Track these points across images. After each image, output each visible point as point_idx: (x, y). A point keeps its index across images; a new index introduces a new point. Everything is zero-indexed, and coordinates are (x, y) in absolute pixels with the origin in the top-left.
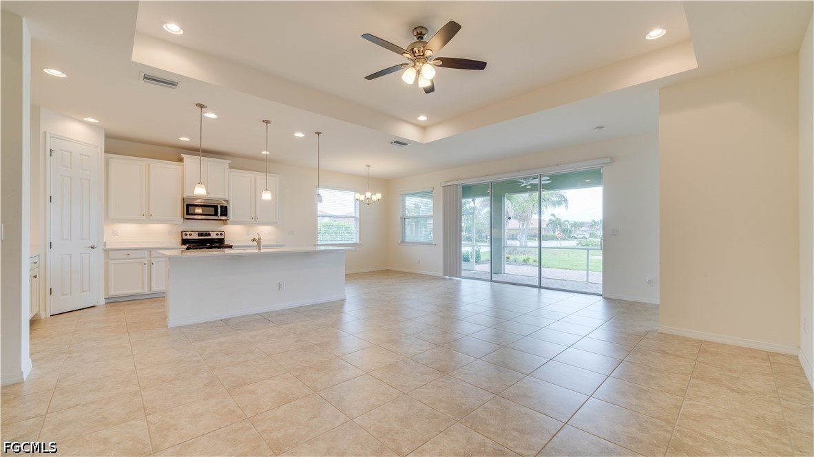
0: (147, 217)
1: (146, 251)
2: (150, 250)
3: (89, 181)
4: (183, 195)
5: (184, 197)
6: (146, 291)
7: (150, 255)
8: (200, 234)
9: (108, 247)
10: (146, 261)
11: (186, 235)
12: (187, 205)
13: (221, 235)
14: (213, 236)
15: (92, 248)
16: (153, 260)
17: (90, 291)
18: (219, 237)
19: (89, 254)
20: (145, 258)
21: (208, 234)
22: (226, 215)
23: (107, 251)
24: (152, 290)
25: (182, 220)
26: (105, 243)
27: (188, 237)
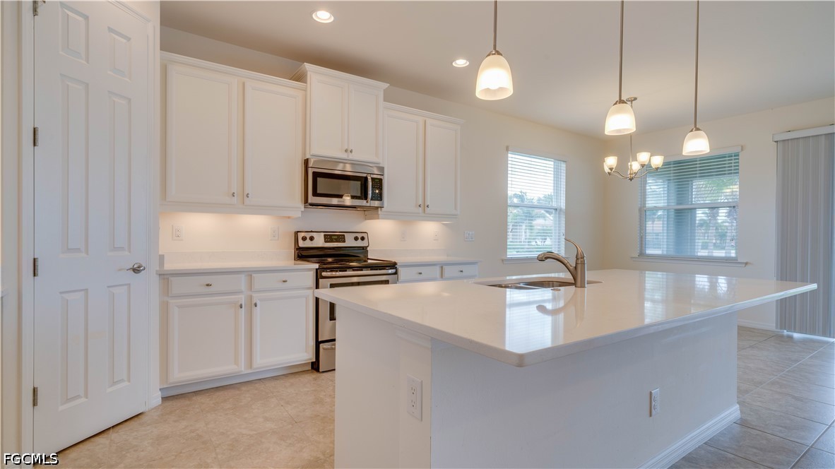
0: (240, 201)
1: (243, 277)
2: (250, 273)
3: (130, 100)
4: (304, 154)
5: (308, 157)
6: (242, 368)
7: (250, 287)
8: (329, 238)
9: (169, 266)
10: (242, 299)
11: (304, 239)
12: (314, 173)
13: (363, 239)
14: (350, 242)
15: (136, 270)
16: (256, 297)
17: (129, 381)
18: (359, 243)
19: (129, 285)
20: (240, 292)
21: (341, 238)
22: (379, 197)
23: (166, 277)
24: (255, 366)
25: (302, 206)
26: (162, 258)
27: (308, 244)
